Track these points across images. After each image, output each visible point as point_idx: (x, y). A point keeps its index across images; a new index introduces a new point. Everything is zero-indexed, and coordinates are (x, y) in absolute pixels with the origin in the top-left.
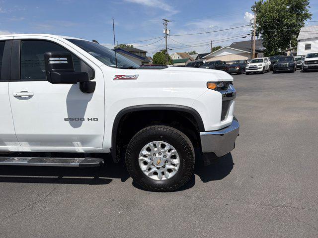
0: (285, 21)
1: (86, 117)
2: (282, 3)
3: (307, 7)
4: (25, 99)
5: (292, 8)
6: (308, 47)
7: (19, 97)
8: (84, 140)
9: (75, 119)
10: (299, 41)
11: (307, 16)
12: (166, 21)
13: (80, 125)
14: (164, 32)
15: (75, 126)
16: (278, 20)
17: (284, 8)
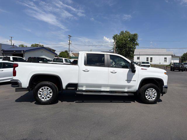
0: (128, 45)
1: (132, 80)
2: (127, 37)
3: (137, 41)
4: (114, 73)
5: (130, 40)
6: (138, 58)
7: (112, 72)
8: (129, 87)
9: (129, 80)
10: (135, 55)
11: (137, 44)
12: (70, 36)
13: (130, 82)
14: (69, 42)
15: (128, 82)
16: (125, 44)
17: (128, 39)
